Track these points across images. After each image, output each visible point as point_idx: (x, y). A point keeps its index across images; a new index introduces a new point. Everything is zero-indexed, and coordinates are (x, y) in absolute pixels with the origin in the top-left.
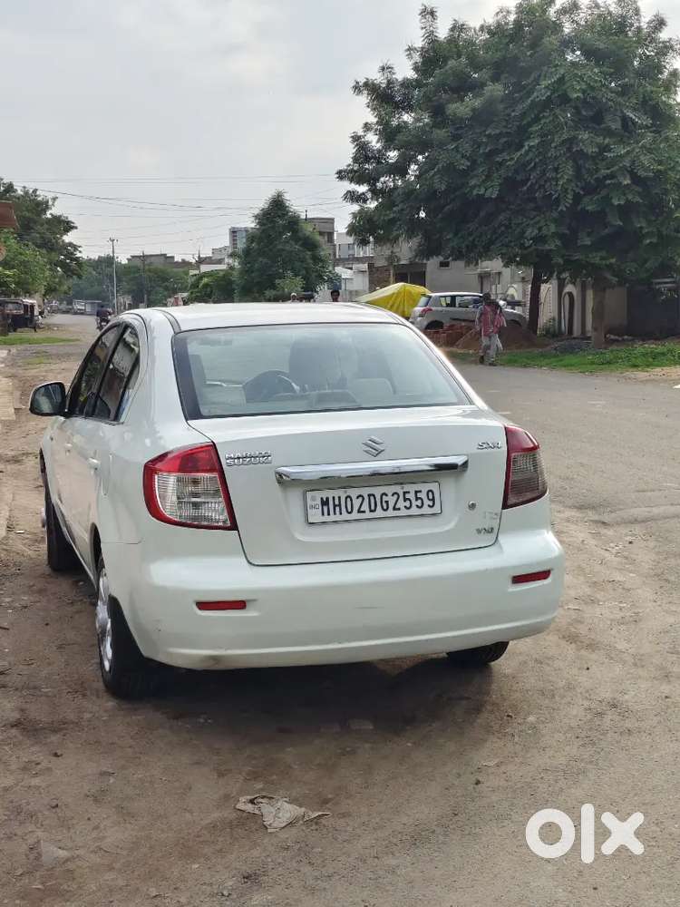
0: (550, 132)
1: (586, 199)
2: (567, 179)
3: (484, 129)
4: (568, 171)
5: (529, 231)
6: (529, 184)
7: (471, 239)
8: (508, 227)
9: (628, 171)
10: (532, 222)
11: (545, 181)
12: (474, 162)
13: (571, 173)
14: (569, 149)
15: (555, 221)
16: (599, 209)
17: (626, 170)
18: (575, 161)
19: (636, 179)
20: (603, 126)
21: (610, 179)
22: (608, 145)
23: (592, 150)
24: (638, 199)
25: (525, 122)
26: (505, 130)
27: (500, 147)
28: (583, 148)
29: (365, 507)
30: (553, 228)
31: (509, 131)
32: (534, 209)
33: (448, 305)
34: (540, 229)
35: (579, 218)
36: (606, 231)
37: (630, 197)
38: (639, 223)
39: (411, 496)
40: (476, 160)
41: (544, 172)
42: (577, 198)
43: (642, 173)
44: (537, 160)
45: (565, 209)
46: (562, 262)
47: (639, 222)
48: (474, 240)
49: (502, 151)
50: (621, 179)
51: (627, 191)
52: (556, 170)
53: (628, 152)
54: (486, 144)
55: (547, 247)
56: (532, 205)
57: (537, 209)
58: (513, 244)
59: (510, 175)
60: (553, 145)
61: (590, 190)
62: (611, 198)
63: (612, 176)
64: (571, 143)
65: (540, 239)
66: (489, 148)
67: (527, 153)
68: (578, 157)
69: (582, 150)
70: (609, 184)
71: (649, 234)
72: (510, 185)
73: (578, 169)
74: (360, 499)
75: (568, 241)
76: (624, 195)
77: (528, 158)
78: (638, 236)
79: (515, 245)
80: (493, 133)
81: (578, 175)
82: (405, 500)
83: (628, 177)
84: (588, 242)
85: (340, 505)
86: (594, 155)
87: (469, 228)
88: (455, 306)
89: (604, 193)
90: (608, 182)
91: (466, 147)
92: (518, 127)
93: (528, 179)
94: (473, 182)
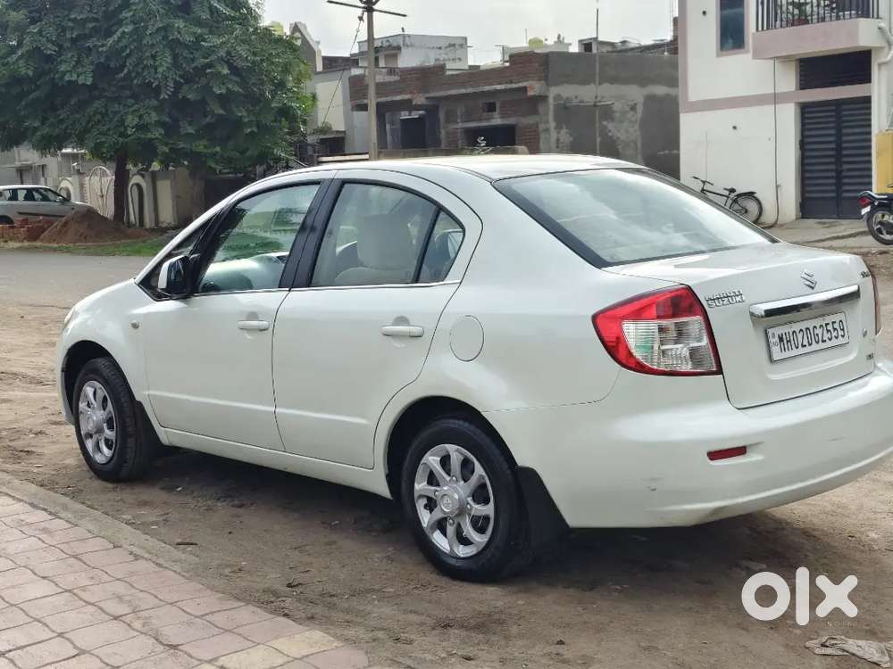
0: (142, 20)
1: (185, 87)
2: (167, 67)
3: (66, 12)
4: (166, 60)
5: (130, 117)
6: (126, 71)
7: (63, 127)
8: (104, 115)
9: (226, 62)
10: (131, 110)
11: (143, 69)
12: (60, 47)
13: (169, 61)
14: (165, 37)
15: (155, 109)
16: (199, 98)
17: (223, 60)
18: (173, 50)
19: (235, 70)
20: (192, 15)
21: (209, 68)
22: (201, 35)
23: (189, 39)
24: (236, 89)
25: (112, 8)
26: (91, 15)
27: (87, 32)
28: (179, 36)
29: (805, 343)
30: (154, 117)
31: (95, 16)
32: (131, 97)
33: (10, 199)
34: (141, 117)
35: (180, 106)
36: (208, 120)
37: (230, 86)
38: (241, 113)
39: (830, 327)
40: (62, 45)
41: (140, 59)
42: (178, 86)
43: (240, 64)
44: (132, 47)
45: (166, 97)
46: (167, 151)
47: (240, 111)
48: (67, 128)
49: (91, 36)
50: (220, 69)
51: (225, 81)
52: (154, 57)
53: (223, 43)
54: (72, 29)
55: (149, 136)
56: (128, 93)
57: (135, 97)
58: (111, 132)
59: (102, 60)
60: (148, 32)
61: (189, 79)
62: (212, 87)
63: (210, 65)
64: (166, 31)
65: (142, 127)
66: (76, 33)
67: (120, 39)
68: (174, 45)
69: (178, 39)
70: (209, 73)
71: (250, 124)
72: (104, 71)
73: (175, 57)
74: (801, 333)
75: (171, 129)
76: (224, 84)
77: (121, 44)
78: (238, 124)
79: (113, 134)
80: (78, 18)
81: (176, 64)
82: (828, 331)
83: (226, 67)
84: (191, 130)
85: (790, 341)
86: (190, 44)
87: (59, 115)
88: (17, 200)
89: (203, 81)
90: (208, 71)
91: (51, 31)
92: (104, 12)
93: (123, 67)
94: (63, 68)
